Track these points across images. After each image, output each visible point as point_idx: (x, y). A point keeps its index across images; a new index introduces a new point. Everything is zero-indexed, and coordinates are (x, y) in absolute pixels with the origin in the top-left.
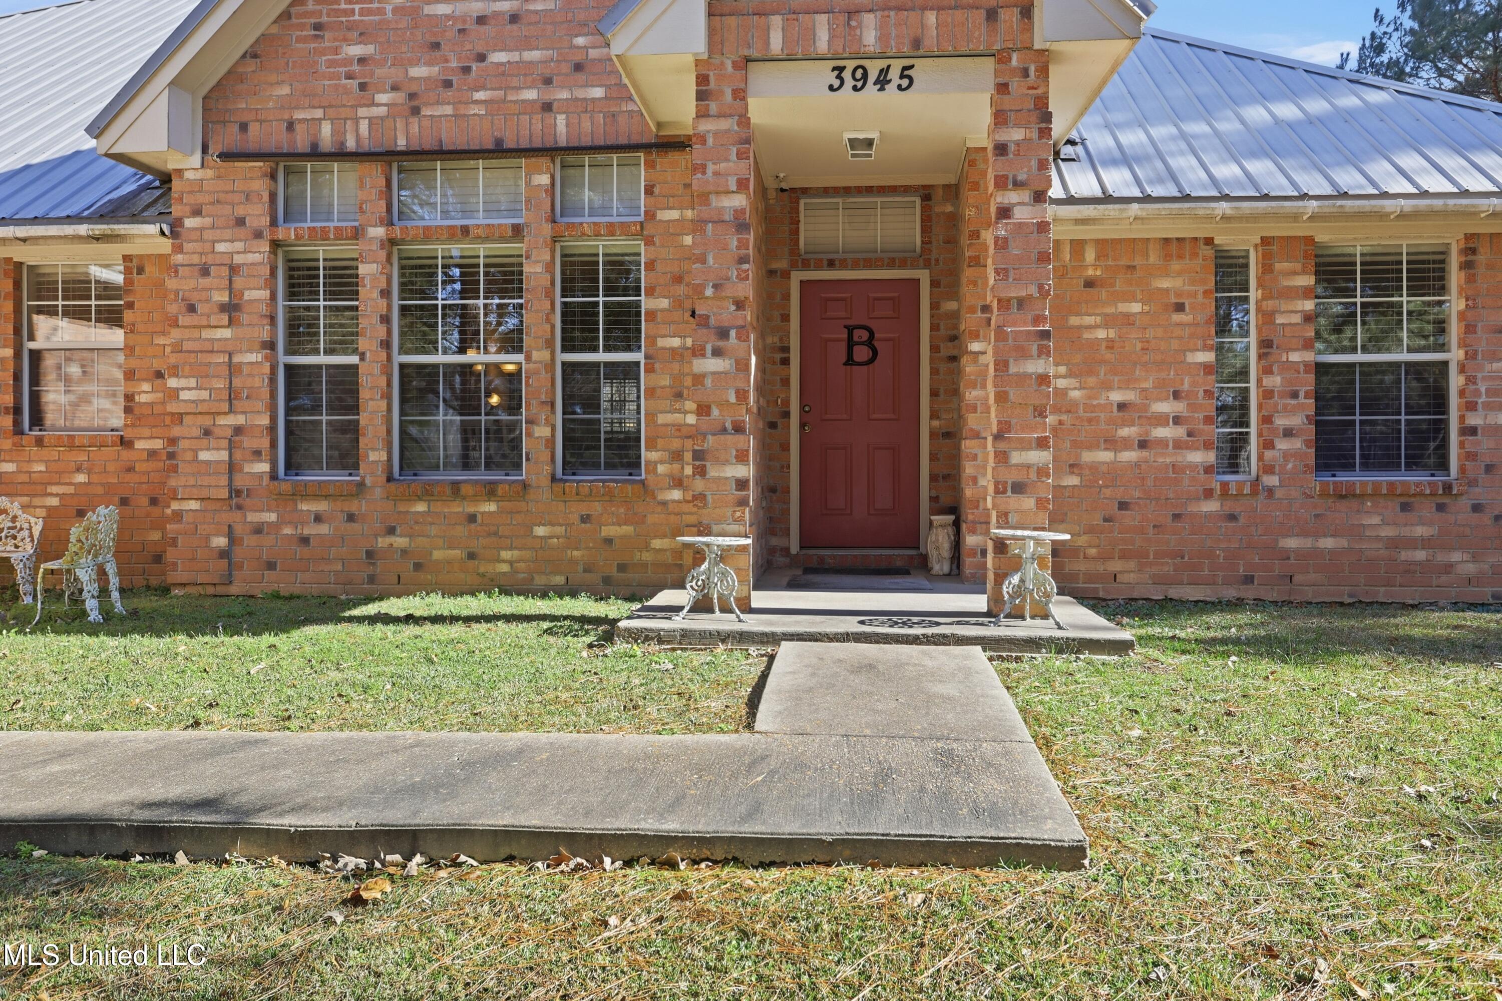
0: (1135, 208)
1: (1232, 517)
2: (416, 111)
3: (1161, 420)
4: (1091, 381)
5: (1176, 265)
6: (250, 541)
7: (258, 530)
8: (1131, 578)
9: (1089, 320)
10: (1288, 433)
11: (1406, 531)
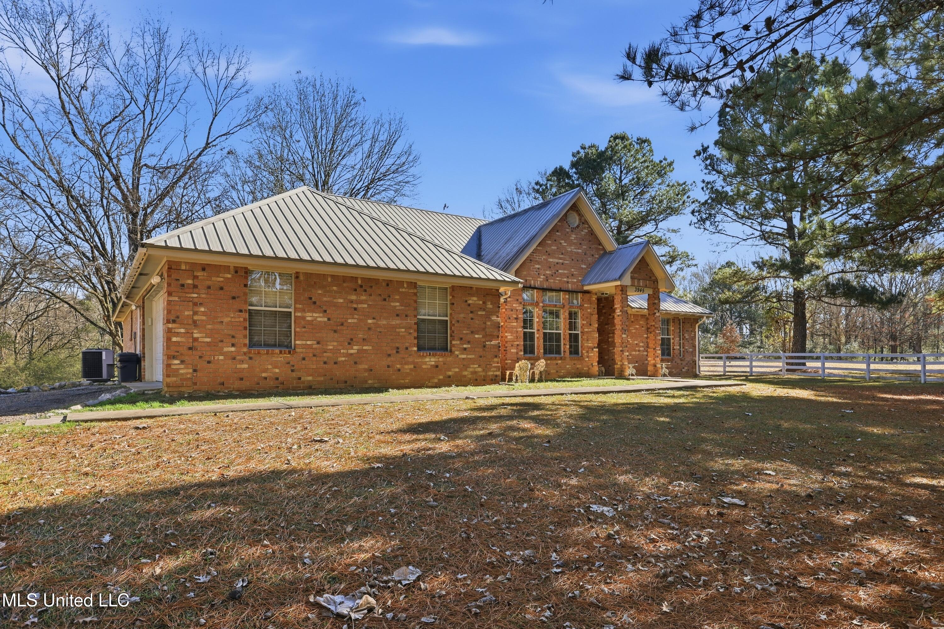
2: (547, 280)
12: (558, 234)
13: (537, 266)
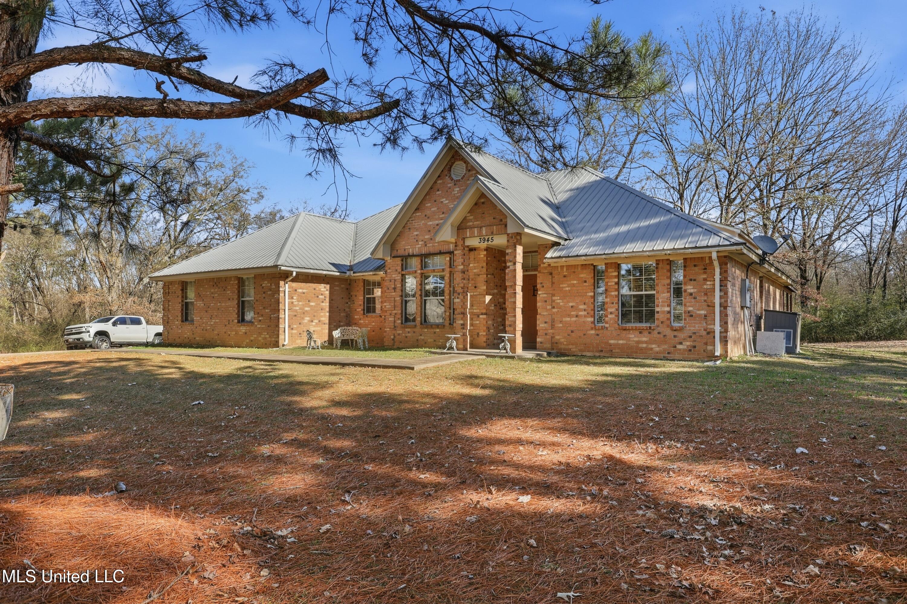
0: (583, 258)
1: (598, 335)
2: (426, 245)
3: (581, 310)
4: (565, 301)
5: (585, 271)
6: (397, 337)
7: (399, 335)
8: (574, 350)
9: (565, 285)
10: (611, 313)
11: (640, 339)
12: (438, 193)
13: (416, 233)
